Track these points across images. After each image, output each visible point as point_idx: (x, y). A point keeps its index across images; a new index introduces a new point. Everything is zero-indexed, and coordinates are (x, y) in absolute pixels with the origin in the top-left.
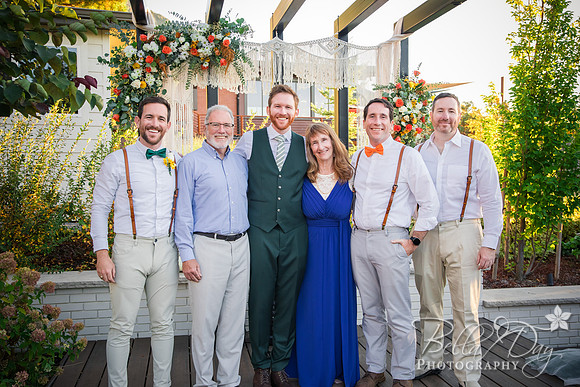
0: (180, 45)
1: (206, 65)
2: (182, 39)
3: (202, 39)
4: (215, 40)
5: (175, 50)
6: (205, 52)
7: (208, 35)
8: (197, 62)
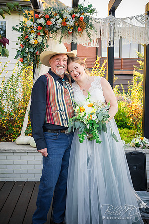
0: (56, 20)
1: (70, 31)
2: (58, 17)
3: (69, 17)
4: (75, 17)
5: (54, 23)
6: (70, 23)
7: (72, 14)
8: (65, 29)
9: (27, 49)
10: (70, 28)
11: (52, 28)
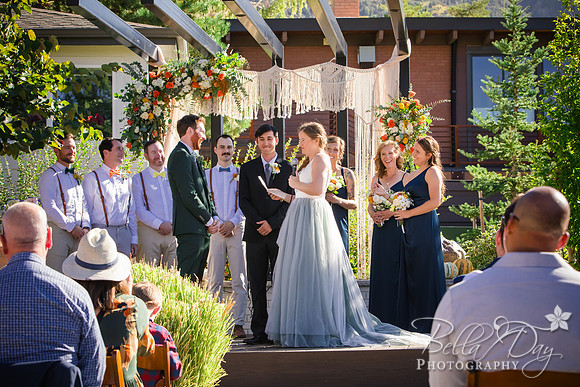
0: (182, 80)
1: (207, 95)
2: (184, 75)
3: (202, 74)
4: (213, 74)
5: (180, 84)
6: (205, 84)
7: (207, 70)
8: (199, 93)
9: (138, 128)
10: (206, 91)
11: (177, 93)
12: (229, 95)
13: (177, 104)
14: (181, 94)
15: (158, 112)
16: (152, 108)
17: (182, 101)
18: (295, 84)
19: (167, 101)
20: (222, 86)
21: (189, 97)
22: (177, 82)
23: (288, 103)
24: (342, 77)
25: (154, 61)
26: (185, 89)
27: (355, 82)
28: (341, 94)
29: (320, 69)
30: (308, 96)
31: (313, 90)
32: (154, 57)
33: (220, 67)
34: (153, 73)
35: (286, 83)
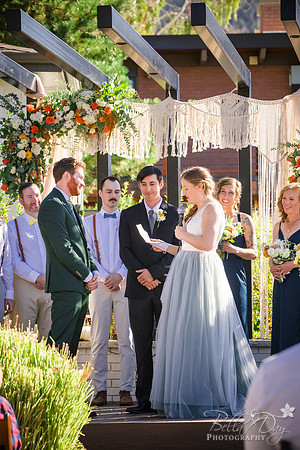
0: (64, 114)
1: (93, 131)
2: (66, 109)
3: (86, 107)
4: (98, 108)
5: (61, 119)
6: (90, 119)
7: (92, 102)
8: (83, 129)
9: (14, 168)
10: (91, 126)
11: (58, 128)
12: (117, 130)
13: (59, 140)
14: (63, 129)
15: (37, 150)
16: (30, 146)
17: (64, 138)
18: (192, 118)
19: (47, 138)
20: (109, 121)
21: (72, 132)
22: (59, 117)
23: (183, 140)
24: (245, 110)
25: (32, 93)
26: (68, 124)
27: (259, 116)
28: (244, 129)
29: (220, 101)
30: (206, 132)
31: (211, 124)
32: (32, 88)
33: (106, 99)
34: (31, 106)
35: (181, 117)
